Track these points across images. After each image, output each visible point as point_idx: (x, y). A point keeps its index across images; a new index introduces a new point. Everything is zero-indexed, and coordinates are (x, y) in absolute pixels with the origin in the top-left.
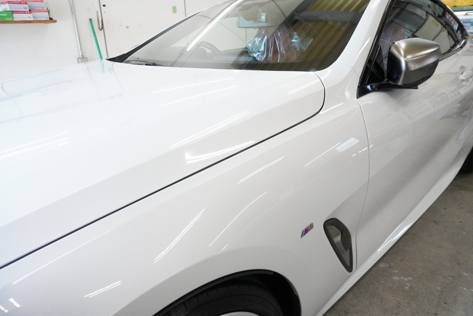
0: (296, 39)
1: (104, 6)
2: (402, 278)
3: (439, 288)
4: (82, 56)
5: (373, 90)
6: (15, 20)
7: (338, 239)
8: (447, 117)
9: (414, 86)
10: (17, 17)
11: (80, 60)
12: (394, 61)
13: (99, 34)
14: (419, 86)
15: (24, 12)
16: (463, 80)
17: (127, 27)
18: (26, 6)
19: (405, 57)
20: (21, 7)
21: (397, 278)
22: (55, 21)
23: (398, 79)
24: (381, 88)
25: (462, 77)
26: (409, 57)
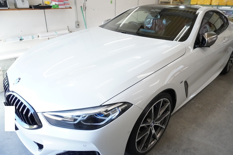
0: (164, 21)
1: (86, 1)
2: (199, 105)
3: (210, 108)
4: (77, 21)
5: (197, 47)
6: (59, 8)
7: (186, 87)
8: (220, 53)
9: (209, 47)
10: (60, 7)
11: (77, 23)
12: (204, 39)
13: (84, 12)
14: (210, 46)
15: (62, 5)
16: (224, 42)
17: (94, 9)
18: (63, 2)
19: (207, 38)
20: (61, 3)
21: (197, 105)
22: (71, 8)
23: (204, 44)
24: (200, 47)
25: (224, 41)
26: (208, 38)
